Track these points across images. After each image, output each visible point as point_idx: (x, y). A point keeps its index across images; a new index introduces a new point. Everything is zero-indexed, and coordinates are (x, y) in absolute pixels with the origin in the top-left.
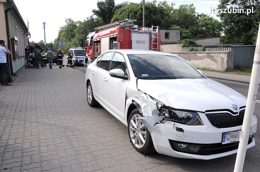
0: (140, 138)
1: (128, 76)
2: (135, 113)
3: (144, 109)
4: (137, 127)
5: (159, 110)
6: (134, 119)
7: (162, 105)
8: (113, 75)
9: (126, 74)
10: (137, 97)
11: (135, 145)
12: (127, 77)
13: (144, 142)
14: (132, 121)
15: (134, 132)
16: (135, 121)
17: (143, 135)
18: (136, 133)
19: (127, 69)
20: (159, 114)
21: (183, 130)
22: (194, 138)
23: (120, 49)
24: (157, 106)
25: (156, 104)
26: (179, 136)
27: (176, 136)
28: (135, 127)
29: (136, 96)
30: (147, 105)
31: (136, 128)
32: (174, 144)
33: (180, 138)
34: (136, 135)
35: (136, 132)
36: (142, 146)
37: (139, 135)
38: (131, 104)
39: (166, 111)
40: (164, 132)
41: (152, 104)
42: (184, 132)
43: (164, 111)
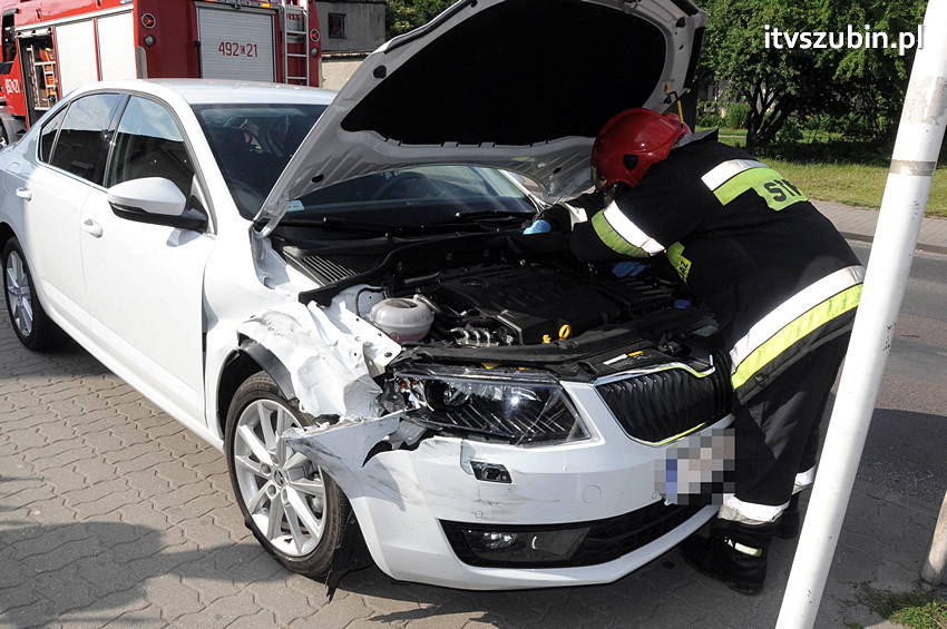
0: (291, 509)
1: (204, 211)
2: (257, 394)
3: (302, 379)
4: (276, 461)
5: (379, 380)
6: (253, 422)
7: (389, 355)
8: (129, 208)
9: (193, 202)
10: (261, 321)
11: (273, 542)
12: (199, 215)
13: (316, 528)
14: (245, 431)
15: (261, 482)
16: (258, 431)
17: (309, 499)
18: (273, 490)
19: (195, 179)
20: (380, 397)
21: (507, 474)
22: (558, 500)
23: (149, 77)
24: (367, 359)
25: (360, 351)
26: (490, 503)
27: (475, 504)
28: (264, 456)
29: (259, 316)
30: (318, 357)
31: (269, 462)
32: (466, 539)
33: (494, 512)
34: (272, 498)
35: (271, 482)
36: (308, 547)
37: (285, 497)
38: (234, 353)
39: (412, 380)
40: (418, 487)
41: (344, 354)
42: (509, 480)
43: (402, 383)
